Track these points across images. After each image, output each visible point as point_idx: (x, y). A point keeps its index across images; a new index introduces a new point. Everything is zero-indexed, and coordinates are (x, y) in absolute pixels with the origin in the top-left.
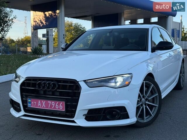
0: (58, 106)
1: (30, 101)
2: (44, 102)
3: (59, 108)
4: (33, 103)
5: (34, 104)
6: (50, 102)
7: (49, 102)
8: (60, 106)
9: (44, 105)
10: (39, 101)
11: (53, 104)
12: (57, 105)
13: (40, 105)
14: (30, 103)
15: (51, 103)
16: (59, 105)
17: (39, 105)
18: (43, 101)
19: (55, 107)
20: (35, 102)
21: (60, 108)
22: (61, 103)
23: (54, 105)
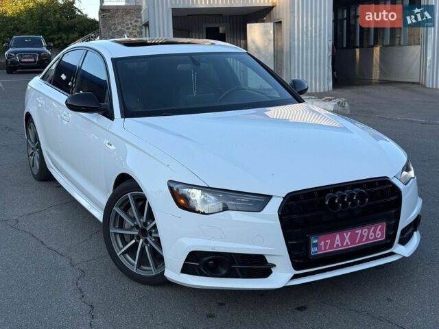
0: (373, 234)
1: (316, 241)
2: (347, 235)
3: (375, 238)
4: (322, 243)
5: (326, 244)
6: (359, 231)
7: (357, 232)
8: (378, 232)
9: (347, 240)
10: (338, 236)
11: (365, 232)
12: (371, 234)
13: (339, 243)
14: (316, 245)
15: (362, 233)
16: (374, 231)
17: (336, 243)
18: (345, 234)
19: (368, 239)
20: (329, 241)
21: (377, 236)
22: (380, 227)
23: (366, 234)
